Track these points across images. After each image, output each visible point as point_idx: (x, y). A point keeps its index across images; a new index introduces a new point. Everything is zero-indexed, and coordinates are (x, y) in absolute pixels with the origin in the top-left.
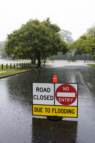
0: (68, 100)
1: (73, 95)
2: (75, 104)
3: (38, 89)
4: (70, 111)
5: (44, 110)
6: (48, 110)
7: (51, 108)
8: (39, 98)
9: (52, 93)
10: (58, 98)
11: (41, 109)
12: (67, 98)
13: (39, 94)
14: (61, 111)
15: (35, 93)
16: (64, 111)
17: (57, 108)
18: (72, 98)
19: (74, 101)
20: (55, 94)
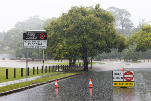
0: (130, 79)
1: (132, 76)
2: (133, 80)
3: (115, 74)
4: (131, 84)
5: (118, 84)
6: (120, 84)
7: (122, 83)
8: (116, 78)
9: (122, 76)
10: (125, 78)
11: (117, 84)
12: (129, 78)
13: (116, 76)
14: (126, 84)
15: (114, 76)
16: (128, 84)
17: (125, 83)
18: (131, 78)
19: (132, 79)
20: (124, 76)
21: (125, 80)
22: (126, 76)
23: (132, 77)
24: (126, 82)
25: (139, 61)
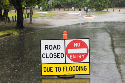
0: (80, 56)
1: (84, 51)
2: (87, 60)
3: (46, 47)
4: (82, 68)
5: (54, 69)
6: (58, 69)
7: (62, 66)
8: (48, 56)
9: (62, 50)
10: (69, 55)
11: (50, 69)
12: (78, 54)
13: (48, 52)
14: (72, 69)
15: (43, 51)
16: (76, 69)
17: (68, 66)
18: (83, 54)
19: (85, 57)
20: (66, 51)
21: (68, 61)
22: (70, 51)
23: (86, 52)
24: (72, 65)
25: (105, 10)
